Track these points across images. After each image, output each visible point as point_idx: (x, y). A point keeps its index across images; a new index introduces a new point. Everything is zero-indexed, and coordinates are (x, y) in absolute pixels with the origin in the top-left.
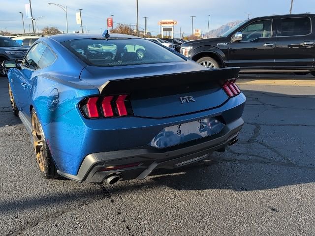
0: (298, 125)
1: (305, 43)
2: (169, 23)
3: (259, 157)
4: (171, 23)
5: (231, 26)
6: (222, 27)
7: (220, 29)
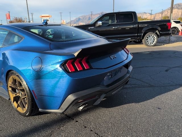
0: (143, 67)
1: (132, 26)
2: (47, 17)
3: (136, 85)
4: (48, 17)
5: (81, 18)
6: (76, 19)
7: (75, 20)
